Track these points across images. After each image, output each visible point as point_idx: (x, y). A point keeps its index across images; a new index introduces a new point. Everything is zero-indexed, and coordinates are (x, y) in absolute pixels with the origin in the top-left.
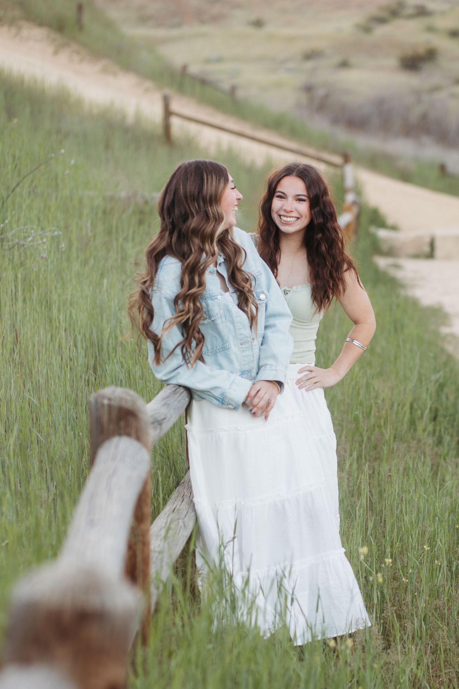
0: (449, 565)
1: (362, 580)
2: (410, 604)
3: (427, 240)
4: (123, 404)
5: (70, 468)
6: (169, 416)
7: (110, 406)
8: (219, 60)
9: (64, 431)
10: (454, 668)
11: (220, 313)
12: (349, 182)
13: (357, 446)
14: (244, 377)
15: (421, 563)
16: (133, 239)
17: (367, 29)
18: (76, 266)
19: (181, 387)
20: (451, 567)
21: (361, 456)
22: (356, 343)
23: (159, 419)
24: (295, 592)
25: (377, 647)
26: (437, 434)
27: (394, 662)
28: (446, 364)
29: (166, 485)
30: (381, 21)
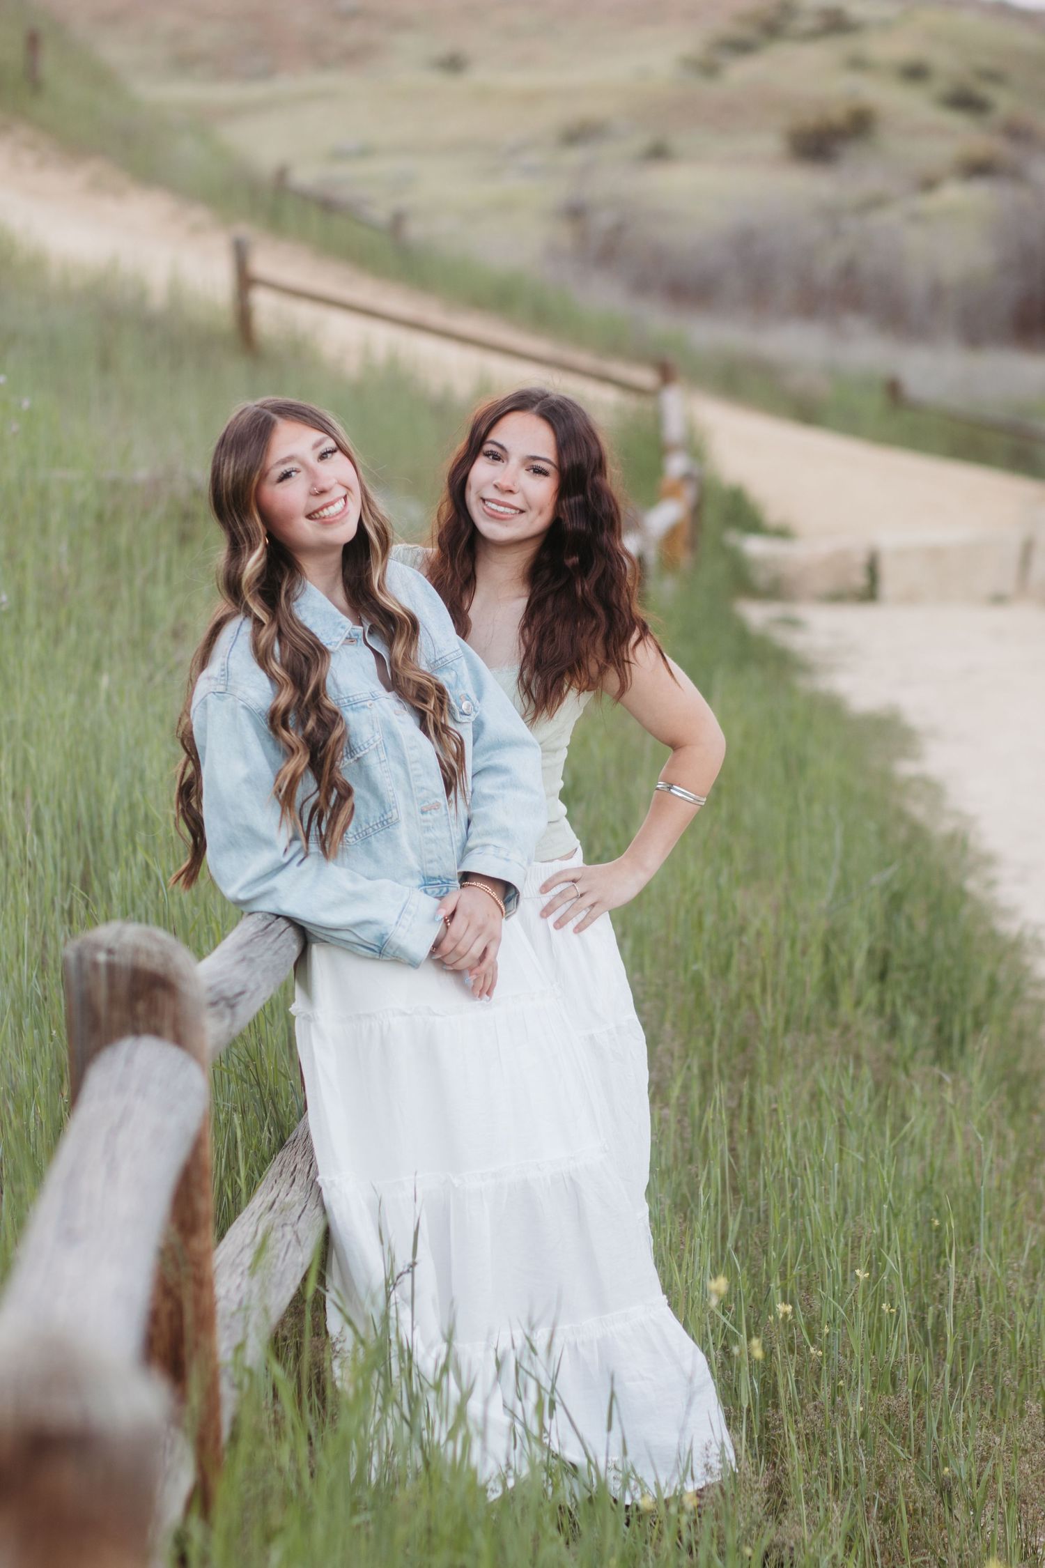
0: (919, 1313)
1: (716, 1354)
2: (828, 1406)
3: (861, 559)
4: (143, 961)
5: (32, 1114)
6: (252, 986)
7: (111, 967)
8: (365, 152)
9: (17, 1029)
10: (934, 1552)
11: (375, 741)
12: (674, 429)
13: (701, 1042)
14: (429, 891)
15: (849, 1312)
16: (169, 578)
17: (708, 69)
18: (34, 647)
19: (280, 919)
20: (923, 1319)
21: (710, 1065)
22: (677, 791)
23: (229, 994)
24: (557, 1386)
25: (752, 1507)
26: (888, 1009)
27: (792, 1544)
28: (907, 847)
29: (253, 1147)
30: (741, 47)
